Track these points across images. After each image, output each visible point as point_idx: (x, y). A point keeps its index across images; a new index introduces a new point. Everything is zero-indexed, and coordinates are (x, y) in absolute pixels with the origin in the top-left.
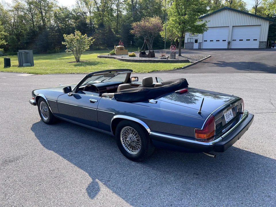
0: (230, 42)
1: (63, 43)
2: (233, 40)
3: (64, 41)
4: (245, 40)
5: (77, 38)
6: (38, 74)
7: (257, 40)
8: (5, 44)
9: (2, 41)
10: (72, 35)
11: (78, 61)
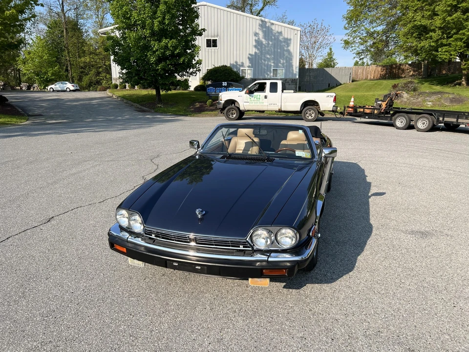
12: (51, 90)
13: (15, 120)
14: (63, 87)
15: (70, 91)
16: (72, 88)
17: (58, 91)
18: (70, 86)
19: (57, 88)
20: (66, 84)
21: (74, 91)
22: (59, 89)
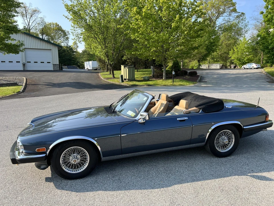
0: (25, 64)
2: (28, 62)
4: (39, 62)
7: (50, 63)
12: (243, 68)
13: (188, 83)
14: (250, 67)
15: (254, 68)
16: (256, 67)
17: (248, 69)
18: (254, 65)
19: (247, 67)
20: (253, 64)
21: (256, 68)
22: (248, 68)
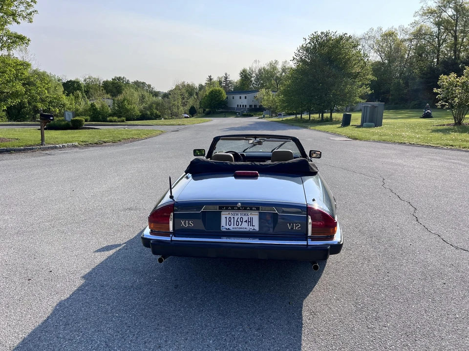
1: (435, 90)
3: (438, 87)
5: (463, 81)
6: (357, 139)
8: (370, 92)
9: (367, 88)
10: (453, 75)
11: (458, 122)
